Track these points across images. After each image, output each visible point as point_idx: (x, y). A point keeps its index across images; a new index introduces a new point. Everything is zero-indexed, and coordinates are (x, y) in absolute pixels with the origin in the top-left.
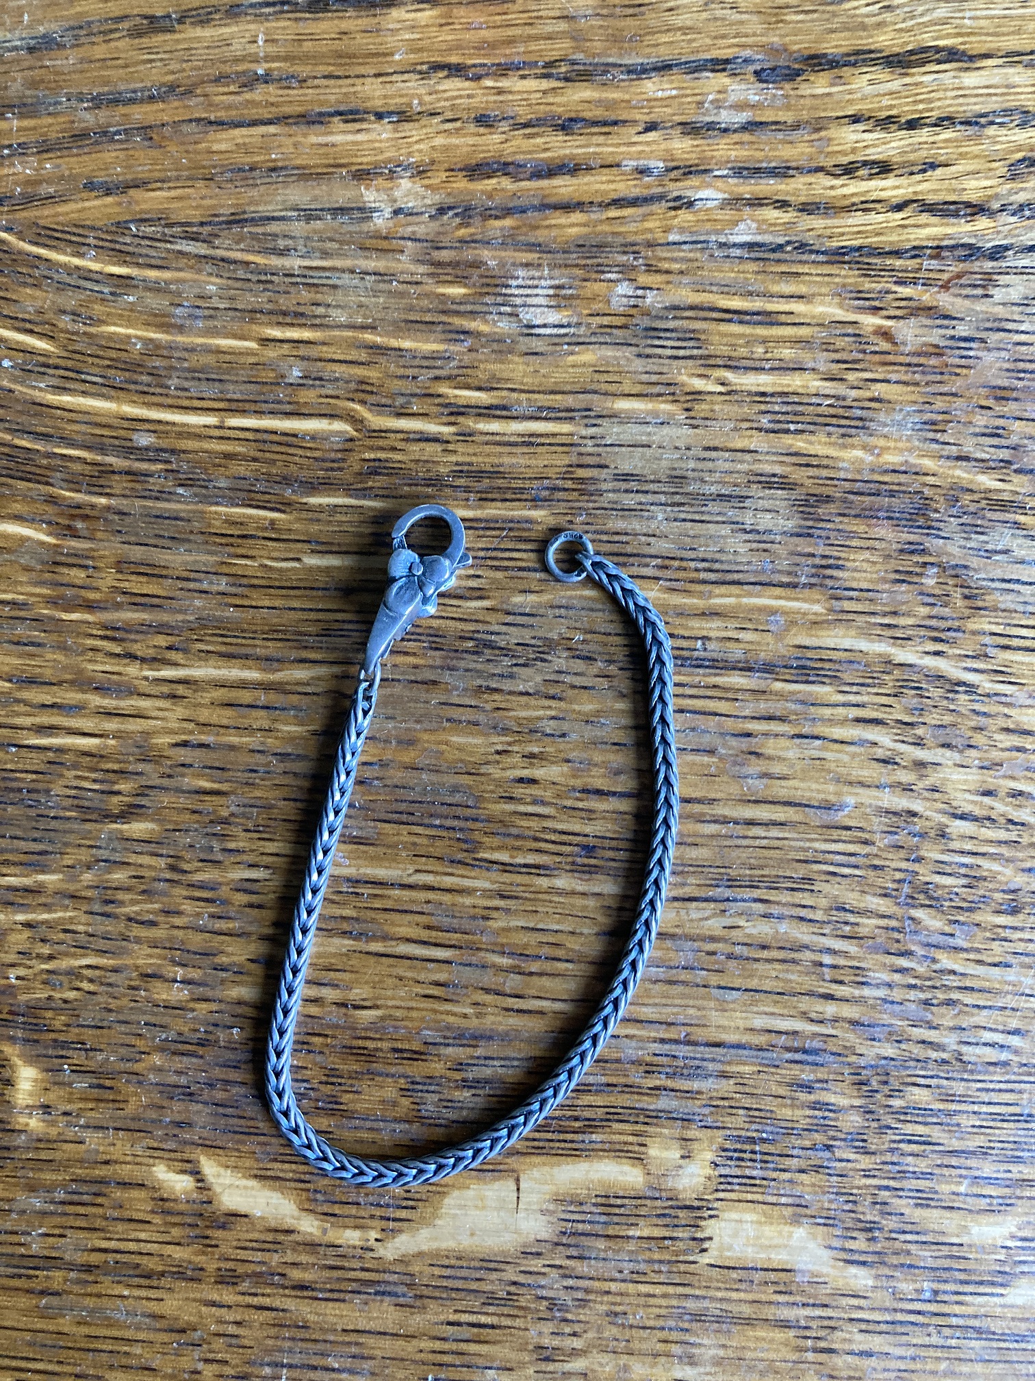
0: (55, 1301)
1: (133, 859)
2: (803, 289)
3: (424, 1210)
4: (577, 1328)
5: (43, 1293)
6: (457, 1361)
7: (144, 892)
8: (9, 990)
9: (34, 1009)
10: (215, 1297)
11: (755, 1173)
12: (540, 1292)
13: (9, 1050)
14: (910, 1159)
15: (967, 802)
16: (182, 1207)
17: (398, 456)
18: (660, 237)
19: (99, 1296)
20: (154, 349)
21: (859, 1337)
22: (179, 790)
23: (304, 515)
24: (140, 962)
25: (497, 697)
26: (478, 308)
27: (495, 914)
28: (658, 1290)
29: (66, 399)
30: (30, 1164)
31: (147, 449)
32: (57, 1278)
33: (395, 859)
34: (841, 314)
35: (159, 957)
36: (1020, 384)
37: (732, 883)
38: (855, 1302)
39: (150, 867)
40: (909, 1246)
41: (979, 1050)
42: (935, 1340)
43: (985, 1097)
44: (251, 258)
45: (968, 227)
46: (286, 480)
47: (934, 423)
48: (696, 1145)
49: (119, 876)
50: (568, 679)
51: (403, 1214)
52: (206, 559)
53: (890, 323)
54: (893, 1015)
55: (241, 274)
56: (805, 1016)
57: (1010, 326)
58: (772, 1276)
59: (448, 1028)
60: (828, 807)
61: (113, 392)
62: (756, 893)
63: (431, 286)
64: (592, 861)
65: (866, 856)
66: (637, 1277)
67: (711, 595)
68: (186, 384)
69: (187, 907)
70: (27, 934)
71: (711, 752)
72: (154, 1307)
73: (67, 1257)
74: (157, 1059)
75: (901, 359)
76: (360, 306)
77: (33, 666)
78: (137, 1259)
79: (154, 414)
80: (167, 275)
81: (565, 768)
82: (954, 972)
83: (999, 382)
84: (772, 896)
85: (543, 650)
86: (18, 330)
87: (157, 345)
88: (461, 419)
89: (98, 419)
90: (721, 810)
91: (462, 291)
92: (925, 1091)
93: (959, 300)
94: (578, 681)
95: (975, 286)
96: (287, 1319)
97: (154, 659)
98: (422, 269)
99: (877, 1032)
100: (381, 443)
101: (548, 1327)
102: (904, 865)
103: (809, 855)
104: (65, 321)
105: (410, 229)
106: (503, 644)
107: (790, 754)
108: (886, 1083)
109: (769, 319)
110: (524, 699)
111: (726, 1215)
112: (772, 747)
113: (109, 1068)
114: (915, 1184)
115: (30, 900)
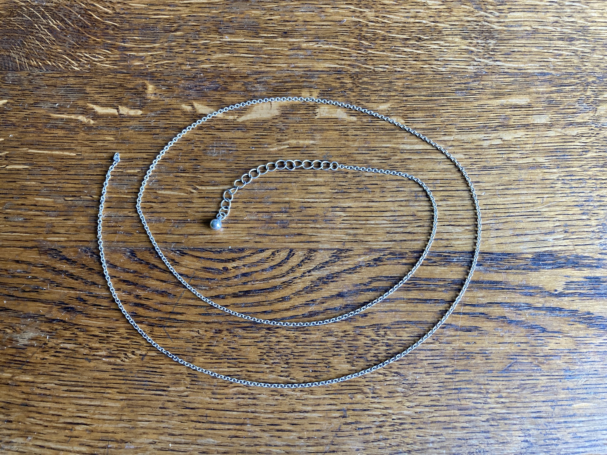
0: (157, 136)
1: (177, 40)
3: (248, 110)
4: (286, 134)
5: (154, 134)
6: (258, 143)
7: (180, 47)
8: (147, 69)
9: (152, 73)
10: (197, 133)
13: (146, 82)
14: (364, 93)
15: (372, 19)
16: (189, 113)
21: (354, 132)
22: (188, 25)
24: (179, 61)
27: (264, 47)
28: (305, 125)
30: (151, 106)
32: (158, 131)
33: (239, 37)
35: (183, 60)
37: (319, 38)
38: (353, 124)
39: (181, 41)
41: (379, 69)
42: (372, 131)
43: (381, 79)
48: (313, 93)
49: (173, 44)
51: (243, 112)
54: (358, 63)
56: (337, 64)
58: (333, 120)
59: (253, 71)
60: (340, 21)
62: (325, 39)
64: (286, 35)
65: (350, 31)
66: (300, 122)
69: (190, 49)
70: (151, 57)
71: (313, 12)
73: (160, 126)
74: (183, 82)
81: (279, 17)
82: (372, 53)
84: (329, 40)
90: (316, 23)
92: (367, 78)
96: (215, 136)
99: (354, 66)
101: (279, 135)
102: (359, 32)
107: (332, 11)
108: (357, 77)
111: (321, 107)
112: (327, 10)
113: (171, 84)
114: (365, 98)
115: (152, 50)
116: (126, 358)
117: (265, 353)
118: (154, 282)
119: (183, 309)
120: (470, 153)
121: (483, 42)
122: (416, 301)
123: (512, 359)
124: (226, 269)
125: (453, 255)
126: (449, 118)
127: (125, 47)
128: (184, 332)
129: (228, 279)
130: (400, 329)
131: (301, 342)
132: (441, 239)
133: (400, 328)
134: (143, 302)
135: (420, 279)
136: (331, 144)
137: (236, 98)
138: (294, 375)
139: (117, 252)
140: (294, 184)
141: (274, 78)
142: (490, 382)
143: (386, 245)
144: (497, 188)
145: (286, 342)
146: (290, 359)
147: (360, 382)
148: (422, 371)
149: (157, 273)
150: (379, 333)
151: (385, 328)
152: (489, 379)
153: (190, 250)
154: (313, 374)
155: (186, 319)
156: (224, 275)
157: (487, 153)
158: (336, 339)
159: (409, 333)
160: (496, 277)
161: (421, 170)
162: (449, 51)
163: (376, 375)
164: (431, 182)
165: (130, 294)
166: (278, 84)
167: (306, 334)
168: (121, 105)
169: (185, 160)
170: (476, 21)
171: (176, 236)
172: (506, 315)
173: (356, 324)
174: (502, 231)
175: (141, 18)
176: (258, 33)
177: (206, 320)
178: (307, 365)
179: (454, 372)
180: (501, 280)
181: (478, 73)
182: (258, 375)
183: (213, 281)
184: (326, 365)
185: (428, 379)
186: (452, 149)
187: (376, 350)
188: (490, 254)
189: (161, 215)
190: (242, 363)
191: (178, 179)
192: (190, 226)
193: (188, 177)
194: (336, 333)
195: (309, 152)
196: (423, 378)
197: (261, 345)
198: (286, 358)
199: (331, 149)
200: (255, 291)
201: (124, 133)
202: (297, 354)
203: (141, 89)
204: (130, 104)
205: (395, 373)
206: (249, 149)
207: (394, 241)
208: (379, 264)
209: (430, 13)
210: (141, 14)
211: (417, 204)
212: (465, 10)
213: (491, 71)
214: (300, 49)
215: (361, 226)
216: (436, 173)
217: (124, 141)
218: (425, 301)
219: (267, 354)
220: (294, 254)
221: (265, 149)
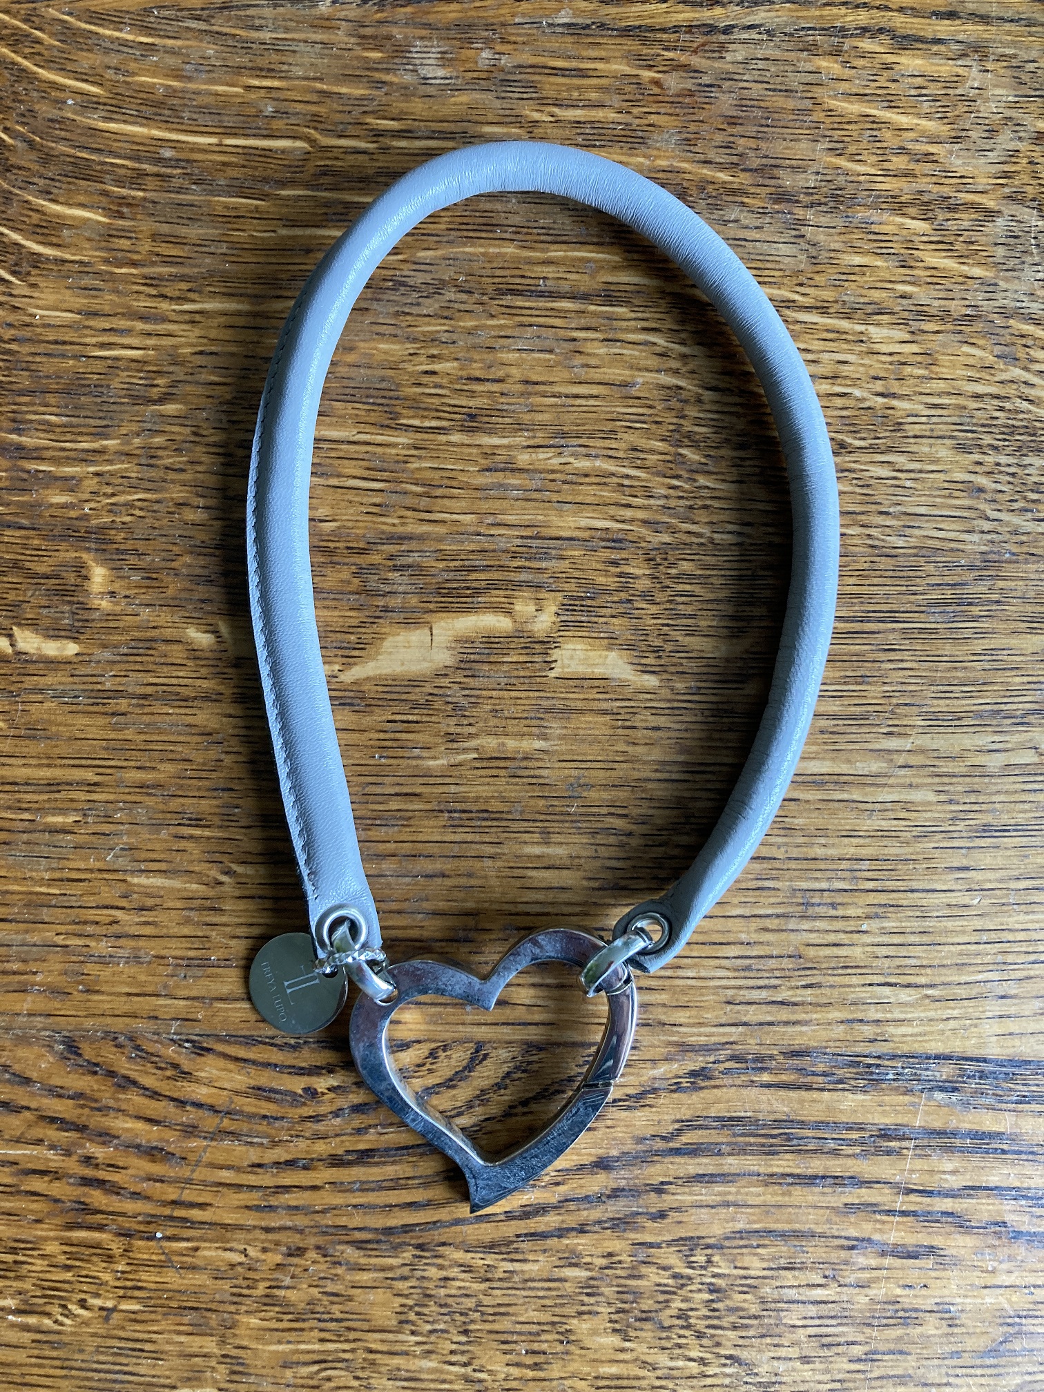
0: (122, 719)
1: (168, 428)
2: (603, 54)
3: (370, 650)
4: (472, 720)
5: (113, 714)
6: (393, 745)
7: (176, 450)
8: (85, 518)
9: (102, 529)
10: (232, 712)
11: (583, 619)
12: (450, 699)
13: (85, 556)
14: (682, 607)
16: (208, 655)
17: (340, 163)
18: (509, 19)
19: (153, 714)
20: (172, 93)
21: (651, 718)
23: (278, 202)
24: (175, 495)
25: (408, 318)
26: (390, 66)
27: (411, 459)
28: (523, 695)
29: (112, 126)
30: (103, 630)
31: (170, 159)
32: (123, 704)
33: (343, 425)
34: (628, 70)
35: (187, 492)
36: (743, 114)
37: (564, 435)
38: (648, 696)
39: (179, 433)
40: (684, 661)
41: (725, 536)
44: (238, 32)
45: (709, 13)
46: (265, 180)
47: (689, 140)
48: (545, 602)
49: (158, 440)
50: (456, 306)
51: (357, 653)
52: (212, 232)
53: (660, 75)
54: (670, 516)
55: (230, 43)
56: (613, 519)
57: (737, 77)
58: (596, 683)
59: (383, 532)
60: (625, 385)
61: (144, 121)
62: (581, 441)
63: (359, 52)
64: (475, 424)
65: (650, 415)
66: (509, 687)
67: (548, 250)
68: (195, 116)
69: (206, 459)
70: (96, 479)
71: (551, 352)
72: (190, 720)
73: (130, 690)
74: (187, 559)
75: (667, 99)
76: (312, 65)
77: (95, 304)
78: (178, 689)
79: (174, 136)
80: (179, 43)
81: (455, 364)
82: (708, 488)
83: (731, 114)
84: (591, 443)
85: (439, 287)
86: (77, 79)
87: (175, 91)
88: (381, 139)
89: (135, 139)
90: (556, 389)
91: (380, 55)
92: (691, 563)
93: (704, 61)
94: (462, 307)
95: (714, 51)
97: (179, 298)
98: (353, 40)
99: (660, 527)
100: (329, 155)
101: (453, 721)
102: (675, 421)
103: (614, 416)
104: (110, 74)
105: (344, 13)
106: (412, 283)
107: (601, 352)
108: (666, 559)
109: (582, 74)
110: (427, 319)
111: (566, 646)
112: (589, 348)
113: (156, 565)
114: (685, 621)
115: (97, 457)
116: (66, 1316)
117: (411, 1308)
118: (130, 1124)
119: (204, 1194)
120: (951, 788)
121: (1011, 460)
122: (790, 1180)
123: (1009, 1325)
124: (311, 1093)
125: (887, 1063)
126: (904, 688)
127: (20, 447)
128: (210, 1252)
129: (316, 1118)
130: (744, 1251)
131: (500, 1280)
132: (861, 1021)
133: (746, 1247)
134: (101, 1175)
135: (803, 1124)
136: (592, 752)
137: (336, 613)
138: (483, 1362)
139: (30, 1044)
140: (489, 863)
141: (441, 555)
142: (951, 1380)
143: (724, 1034)
144: (1013, 885)
145: (463, 1280)
146: (472, 1322)
147: (644, 1378)
148: (793, 1352)
149: (135, 1099)
150: (693, 1259)
151: (708, 1247)
152: (951, 1372)
153: (218, 1038)
154: (529, 1360)
155: (215, 1219)
156: (306, 1109)
157: (994, 788)
158: (589, 1274)
159: (768, 1260)
160: (988, 1122)
161: (822, 831)
162: (919, 486)
163: (680, 1363)
164: (844, 865)
165: (68, 1153)
166: (451, 575)
167: (512, 1260)
168: (19, 625)
169: (199, 789)
170: (997, 397)
171: (182, 1003)
172: (1006, 1219)
173: (638, 1236)
174: (1014, 1001)
175: (64, 356)
176: (397, 416)
177: (263, 1224)
178: (515, 1338)
179: (870, 1358)
180: (1002, 1130)
181: (991, 557)
182: (396, 1361)
183: (278, 1124)
184: (562, 1338)
185: (806, 1372)
186: (905, 776)
187: (685, 1300)
188: (978, 1060)
189: (141, 943)
190: (355, 1330)
191: (183, 844)
192: (218, 976)
193: (208, 838)
194: (588, 1259)
195: (532, 773)
196: (794, 1370)
197: (402, 1286)
198: (463, 1319)
199: (588, 765)
200: (387, 1150)
201: (33, 708)
202: (491, 1311)
203: (72, 579)
204: (45, 622)
205: (727, 1358)
206: (372, 762)
207: (745, 1024)
208: (703, 1084)
209: (876, 365)
210: (64, 343)
211: (806, 925)
212: (971, 361)
213: (1025, 549)
214: (513, 470)
215: (660, 982)
216: (861, 841)
217: (33, 732)
218: (810, 1180)
219: (417, 1309)
220: (486, 1056)
221: (414, 762)
